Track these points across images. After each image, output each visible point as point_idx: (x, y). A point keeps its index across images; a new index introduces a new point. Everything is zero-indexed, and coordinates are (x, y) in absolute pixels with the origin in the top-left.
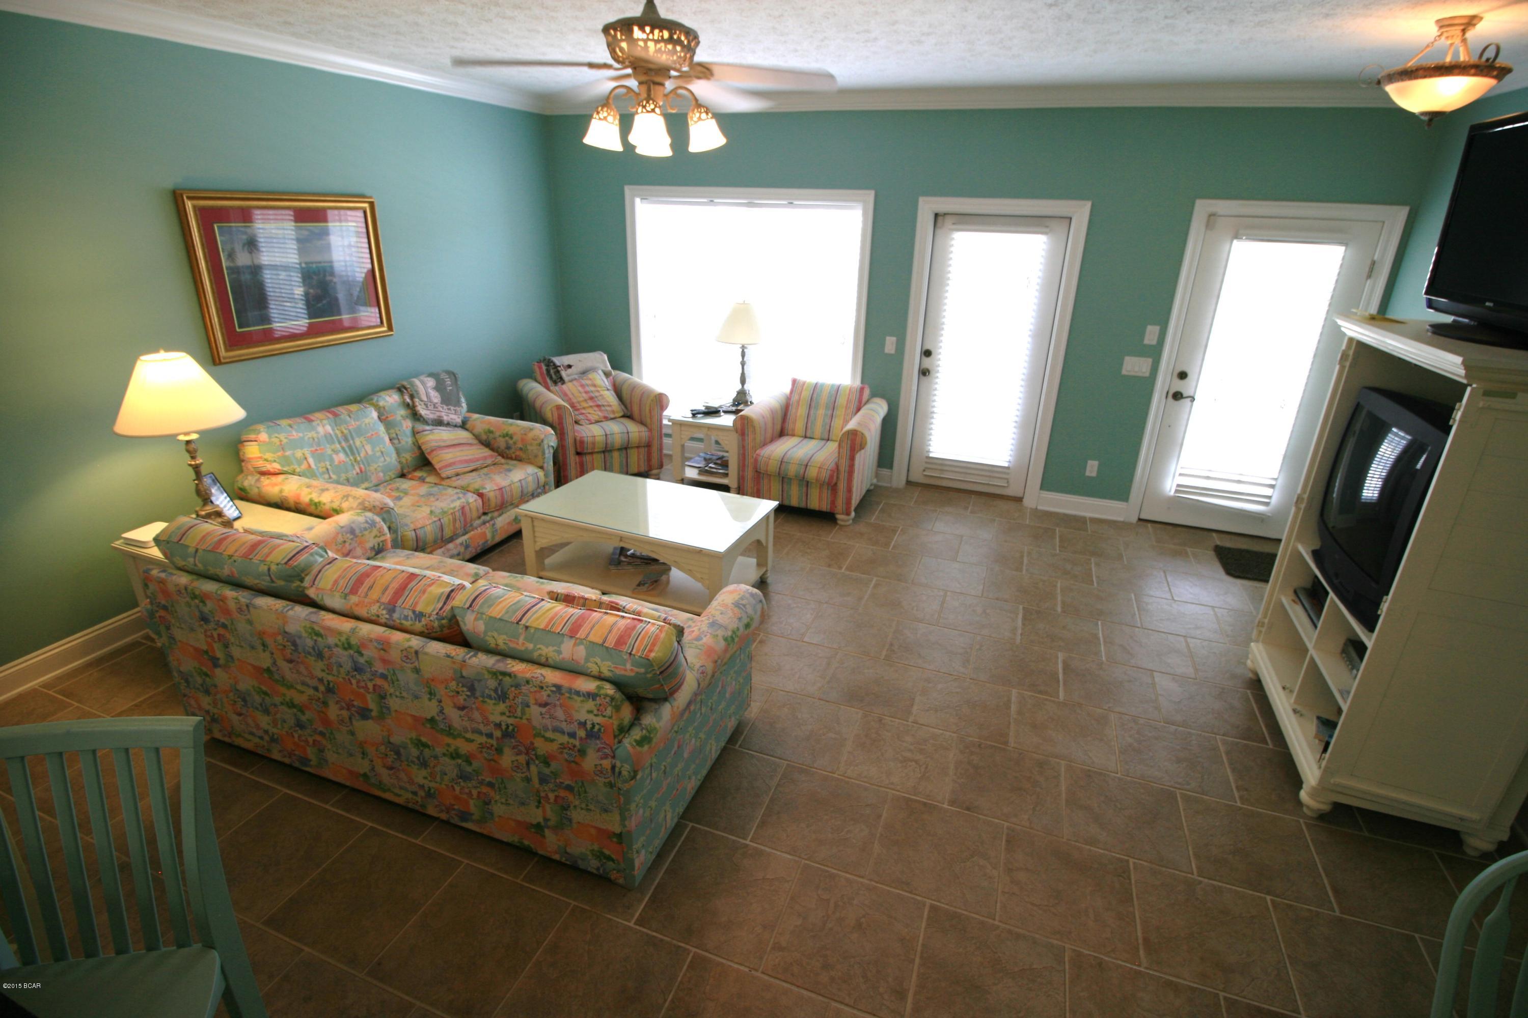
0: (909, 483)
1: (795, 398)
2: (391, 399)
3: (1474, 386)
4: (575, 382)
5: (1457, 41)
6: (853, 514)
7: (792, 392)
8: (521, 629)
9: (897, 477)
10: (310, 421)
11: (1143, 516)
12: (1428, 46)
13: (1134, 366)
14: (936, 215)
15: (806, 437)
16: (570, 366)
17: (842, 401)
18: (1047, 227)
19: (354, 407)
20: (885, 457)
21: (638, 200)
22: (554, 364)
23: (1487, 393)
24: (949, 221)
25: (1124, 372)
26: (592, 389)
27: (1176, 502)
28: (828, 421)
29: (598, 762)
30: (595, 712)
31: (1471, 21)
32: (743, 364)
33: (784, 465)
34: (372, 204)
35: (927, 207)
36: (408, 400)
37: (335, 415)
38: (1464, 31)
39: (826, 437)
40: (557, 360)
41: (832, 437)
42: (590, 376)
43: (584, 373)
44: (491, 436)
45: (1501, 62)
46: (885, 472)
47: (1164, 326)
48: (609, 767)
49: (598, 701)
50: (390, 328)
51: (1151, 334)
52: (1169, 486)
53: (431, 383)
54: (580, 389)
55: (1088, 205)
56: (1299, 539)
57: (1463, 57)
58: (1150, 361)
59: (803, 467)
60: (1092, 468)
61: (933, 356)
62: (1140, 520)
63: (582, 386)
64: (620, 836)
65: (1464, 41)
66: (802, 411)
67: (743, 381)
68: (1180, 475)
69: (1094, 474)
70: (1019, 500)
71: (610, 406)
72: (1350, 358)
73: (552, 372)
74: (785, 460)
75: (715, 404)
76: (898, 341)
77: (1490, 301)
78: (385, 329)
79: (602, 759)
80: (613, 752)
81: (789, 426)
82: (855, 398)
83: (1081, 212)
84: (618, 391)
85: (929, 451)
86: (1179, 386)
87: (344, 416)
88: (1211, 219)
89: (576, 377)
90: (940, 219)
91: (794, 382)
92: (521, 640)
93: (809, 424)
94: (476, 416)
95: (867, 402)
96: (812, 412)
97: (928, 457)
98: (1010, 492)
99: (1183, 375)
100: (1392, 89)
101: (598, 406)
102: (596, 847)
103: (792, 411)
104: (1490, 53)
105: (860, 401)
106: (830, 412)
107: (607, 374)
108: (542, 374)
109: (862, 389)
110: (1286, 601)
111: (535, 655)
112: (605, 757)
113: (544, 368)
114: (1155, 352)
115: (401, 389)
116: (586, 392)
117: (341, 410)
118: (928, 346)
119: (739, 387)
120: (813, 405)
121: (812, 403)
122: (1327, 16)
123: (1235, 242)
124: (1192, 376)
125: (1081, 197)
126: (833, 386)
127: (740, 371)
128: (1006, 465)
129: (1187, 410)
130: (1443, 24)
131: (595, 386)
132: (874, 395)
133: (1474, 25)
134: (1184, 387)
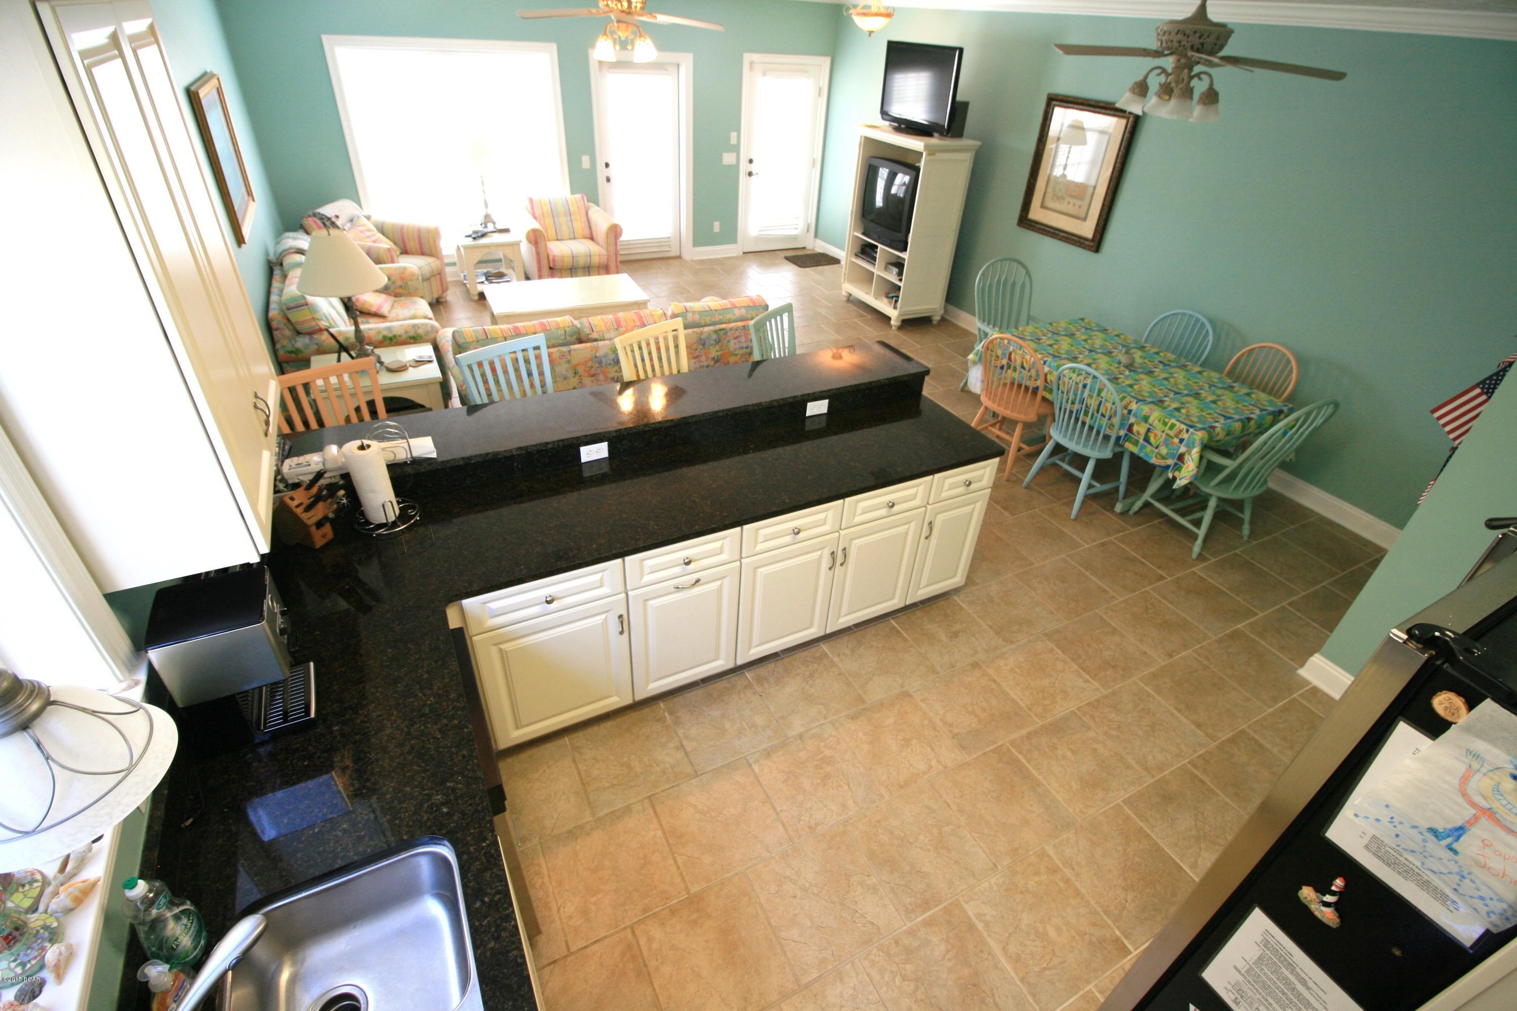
3: (926, 152)
7: (533, 209)
11: (745, 250)
13: (728, 159)
14: (600, 63)
16: (336, 215)
17: (574, 208)
18: (666, 70)
22: (326, 217)
25: (724, 163)
27: (758, 239)
28: (570, 224)
34: (219, 81)
39: (573, 237)
40: (325, 213)
41: (577, 236)
47: (738, 131)
50: (253, 198)
51: (734, 138)
52: (754, 231)
55: (690, 57)
56: (855, 230)
58: (735, 154)
59: (589, 257)
60: (717, 227)
61: (610, 166)
62: (744, 253)
67: (486, 207)
68: (757, 220)
69: (718, 230)
70: (679, 257)
73: (328, 224)
74: (575, 255)
76: (590, 158)
83: (688, 61)
84: (383, 233)
86: (750, 167)
88: (751, 65)
90: (601, 66)
91: (531, 200)
92: (717, 316)
93: (558, 230)
95: (588, 206)
96: (556, 220)
98: (672, 253)
99: (751, 161)
106: (569, 218)
107: (368, 219)
108: (319, 227)
109: (582, 198)
110: (854, 260)
111: (724, 320)
113: (319, 222)
114: (736, 149)
118: (606, 161)
119: (483, 213)
120: (554, 214)
123: (759, 77)
124: (755, 161)
125: (686, 51)
126: (562, 198)
128: (668, 236)
129: (756, 181)
134: (753, 168)
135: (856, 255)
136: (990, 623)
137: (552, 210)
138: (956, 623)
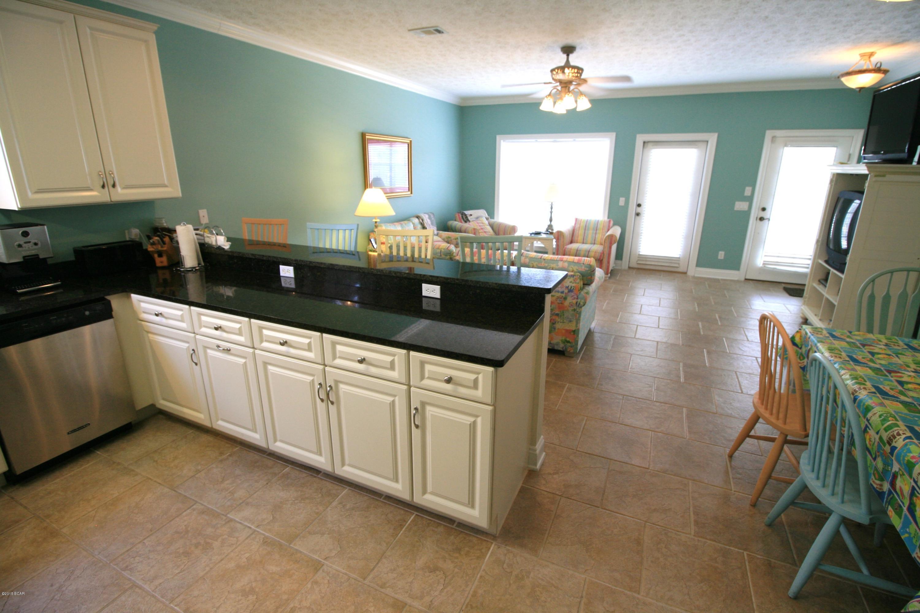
0: (629, 268)
1: (577, 226)
2: (416, 221)
3: (872, 174)
4: (475, 222)
5: (868, 62)
6: (609, 275)
7: (575, 224)
8: (542, 260)
9: (624, 264)
10: (395, 225)
11: (747, 277)
12: (856, 64)
13: (740, 206)
14: (644, 142)
15: (583, 243)
16: (471, 215)
17: (600, 226)
18: (696, 145)
19: (406, 222)
20: (619, 256)
21: (502, 141)
22: (465, 214)
23: (876, 176)
24: (650, 145)
25: (735, 209)
26: (481, 224)
27: (763, 270)
28: (594, 236)
29: (571, 301)
30: (573, 282)
31: (871, 54)
32: (551, 212)
33: (578, 251)
34: (411, 141)
35: (640, 139)
36: (421, 221)
37: (401, 224)
38: (870, 57)
39: (593, 242)
40: (467, 212)
42: (481, 219)
43: (477, 218)
44: (450, 239)
45: (883, 67)
46: (619, 262)
47: (754, 186)
48: (575, 303)
49: (575, 277)
50: (411, 193)
51: (748, 191)
52: (759, 262)
53: (427, 216)
54: (477, 224)
55: (716, 135)
56: (819, 257)
57: (870, 67)
58: (748, 203)
59: (587, 252)
60: (721, 255)
61: (642, 206)
62: (746, 279)
63: (478, 223)
64: (574, 331)
65: (870, 61)
66: (581, 232)
67: (551, 220)
68: (765, 256)
69: (722, 258)
70: (685, 273)
71: (489, 232)
72: (834, 182)
73: (464, 217)
75: (539, 230)
76: (626, 200)
77: (882, 151)
78: (409, 193)
79: (573, 299)
80: (577, 296)
81: (575, 238)
82: (607, 225)
83: (713, 138)
84: (492, 226)
85: (639, 252)
86: (762, 214)
87: (404, 225)
88: (774, 138)
89: (474, 219)
90: (646, 144)
91: (576, 220)
92: (543, 263)
93: (585, 237)
94: (441, 232)
95: (612, 227)
96: (586, 232)
97: (639, 255)
98: (680, 270)
99: (764, 209)
100: (844, 80)
101: (485, 232)
102: (563, 338)
103: (576, 232)
104: (878, 65)
105: (609, 226)
106: (595, 232)
107: (487, 219)
108: (459, 218)
109: (610, 221)
110: (816, 285)
112: (574, 299)
113: (461, 216)
114: (750, 199)
115: (418, 217)
116: (480, 226)
117: (402, 222)
118: (639, 202)
119: (549, 223)
120: (587, 228)
121: (586, 228)
122: (816, 54)
123: (785, 148)
124: (768, 210)
125: (714, 131)
126: (595, 220)
127: (550, 216)
128: (678, 256)
129: (767, 225)
130: (862, 55)
131: (483, 223)
132: (614, 225)
133: (874, 55)
134: (765, 215)
135: (819, 281)
136: (480, 592)
137: (586, 226)
138: (452, 562)
